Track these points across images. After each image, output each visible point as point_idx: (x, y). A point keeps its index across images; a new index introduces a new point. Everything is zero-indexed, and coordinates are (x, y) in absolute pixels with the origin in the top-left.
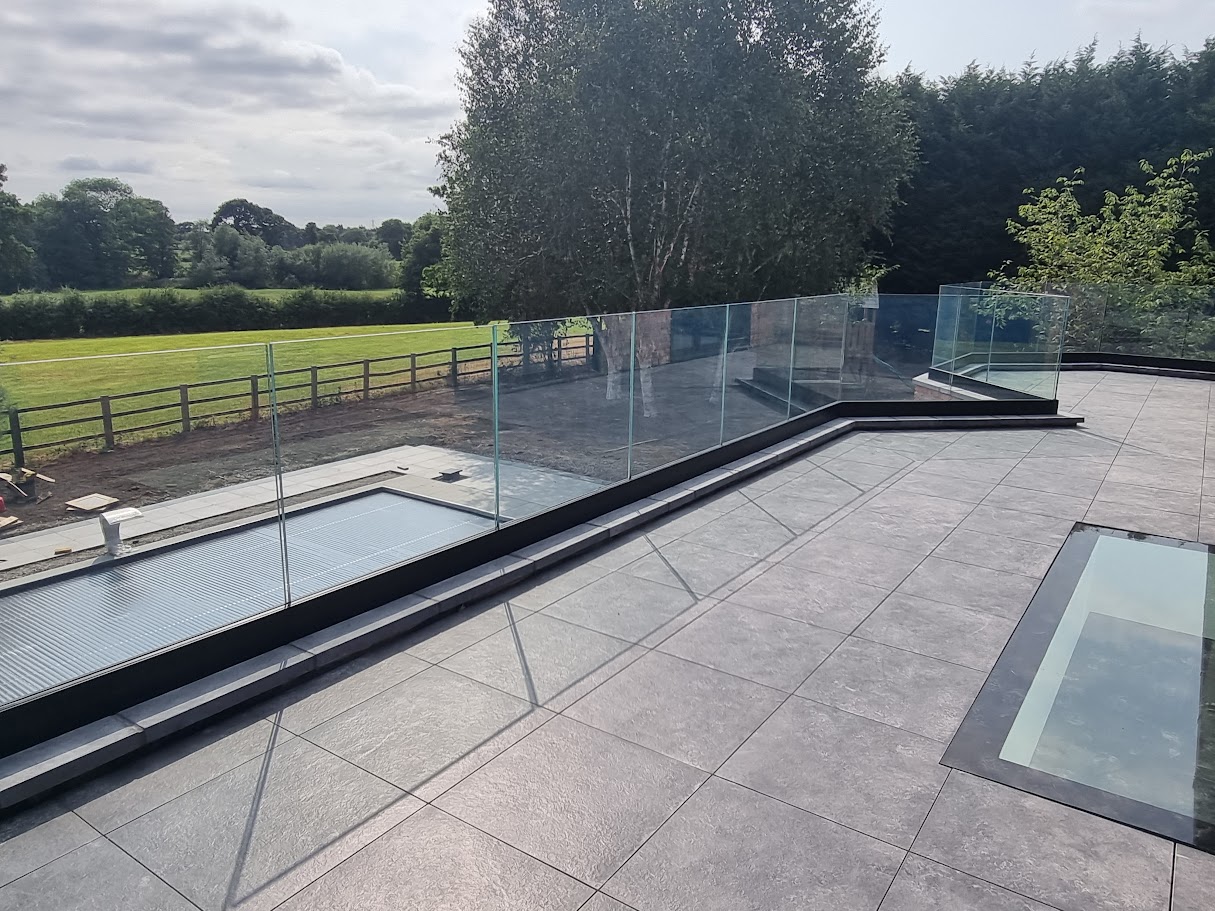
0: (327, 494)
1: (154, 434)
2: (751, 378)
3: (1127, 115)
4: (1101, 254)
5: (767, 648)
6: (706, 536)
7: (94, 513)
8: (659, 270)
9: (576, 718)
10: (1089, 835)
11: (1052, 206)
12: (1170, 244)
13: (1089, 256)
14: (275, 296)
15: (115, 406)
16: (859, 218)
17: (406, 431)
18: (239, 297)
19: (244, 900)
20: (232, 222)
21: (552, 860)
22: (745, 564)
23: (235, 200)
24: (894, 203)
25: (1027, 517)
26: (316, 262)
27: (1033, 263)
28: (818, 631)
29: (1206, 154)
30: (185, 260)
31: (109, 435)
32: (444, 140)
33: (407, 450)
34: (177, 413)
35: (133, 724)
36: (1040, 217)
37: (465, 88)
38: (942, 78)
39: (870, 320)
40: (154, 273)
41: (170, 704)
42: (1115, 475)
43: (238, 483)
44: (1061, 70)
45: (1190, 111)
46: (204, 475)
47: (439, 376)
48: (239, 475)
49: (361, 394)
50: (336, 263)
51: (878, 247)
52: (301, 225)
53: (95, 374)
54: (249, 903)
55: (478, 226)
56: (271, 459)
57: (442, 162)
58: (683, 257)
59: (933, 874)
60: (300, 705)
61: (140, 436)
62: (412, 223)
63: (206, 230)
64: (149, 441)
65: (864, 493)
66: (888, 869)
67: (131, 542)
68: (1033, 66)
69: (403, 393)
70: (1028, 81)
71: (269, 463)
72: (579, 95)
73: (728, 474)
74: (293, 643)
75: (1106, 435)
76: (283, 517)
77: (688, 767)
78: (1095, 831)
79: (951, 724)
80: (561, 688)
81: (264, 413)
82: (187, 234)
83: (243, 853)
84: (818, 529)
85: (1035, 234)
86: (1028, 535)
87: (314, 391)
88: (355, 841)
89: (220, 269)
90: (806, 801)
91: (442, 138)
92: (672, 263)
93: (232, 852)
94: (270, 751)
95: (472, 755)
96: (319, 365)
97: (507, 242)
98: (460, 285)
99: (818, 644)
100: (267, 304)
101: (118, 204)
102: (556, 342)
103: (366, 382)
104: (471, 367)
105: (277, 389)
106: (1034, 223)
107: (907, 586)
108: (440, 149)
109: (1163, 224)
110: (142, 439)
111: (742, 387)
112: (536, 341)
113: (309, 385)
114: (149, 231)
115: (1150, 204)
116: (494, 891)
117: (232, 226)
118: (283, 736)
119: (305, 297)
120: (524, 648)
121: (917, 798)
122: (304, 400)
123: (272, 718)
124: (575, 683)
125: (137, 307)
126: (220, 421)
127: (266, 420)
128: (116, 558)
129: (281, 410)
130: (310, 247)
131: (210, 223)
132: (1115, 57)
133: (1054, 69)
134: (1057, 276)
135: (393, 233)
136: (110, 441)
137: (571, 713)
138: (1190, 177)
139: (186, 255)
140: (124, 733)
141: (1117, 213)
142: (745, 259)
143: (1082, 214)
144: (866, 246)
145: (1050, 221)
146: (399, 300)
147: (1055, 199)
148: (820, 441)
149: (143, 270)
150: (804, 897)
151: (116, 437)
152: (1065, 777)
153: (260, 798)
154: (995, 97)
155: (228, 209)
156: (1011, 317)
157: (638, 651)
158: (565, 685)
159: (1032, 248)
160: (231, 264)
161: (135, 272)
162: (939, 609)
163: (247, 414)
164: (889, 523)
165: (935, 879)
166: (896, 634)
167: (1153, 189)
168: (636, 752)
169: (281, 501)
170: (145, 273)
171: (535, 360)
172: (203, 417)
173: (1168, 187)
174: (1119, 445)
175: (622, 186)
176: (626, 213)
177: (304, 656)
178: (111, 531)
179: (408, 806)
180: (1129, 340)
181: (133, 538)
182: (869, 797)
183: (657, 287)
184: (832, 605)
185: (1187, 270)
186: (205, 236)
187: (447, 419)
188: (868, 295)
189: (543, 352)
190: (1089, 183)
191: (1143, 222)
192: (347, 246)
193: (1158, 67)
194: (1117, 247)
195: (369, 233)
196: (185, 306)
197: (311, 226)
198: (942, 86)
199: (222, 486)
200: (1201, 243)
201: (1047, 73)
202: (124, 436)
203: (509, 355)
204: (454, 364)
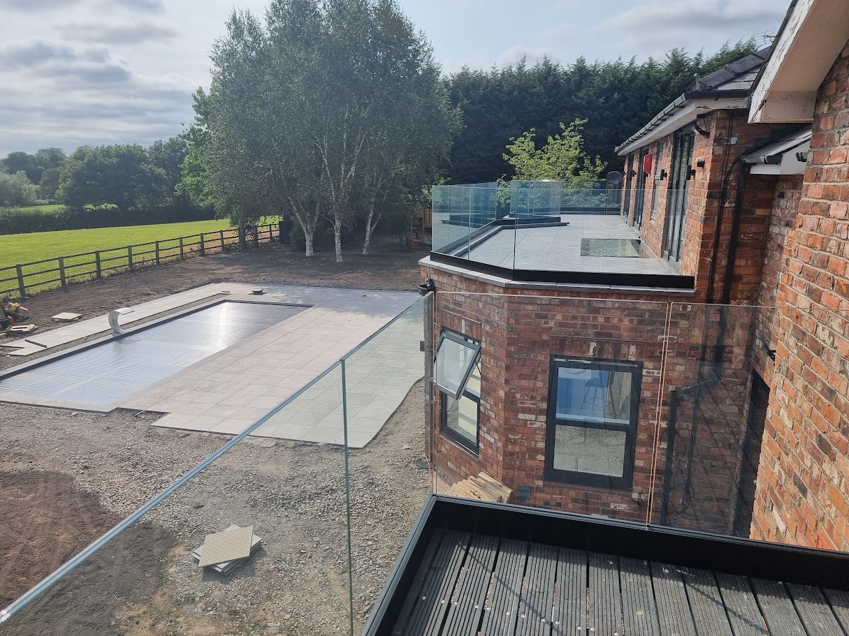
1: (46, 287)
3: (544, 98)
7: (73, 321)
11: (523, 146)
12: (575, 164)
27: (517, 174)
29: (585, 121)
31: (22, 288)
34: (57, 274)
36: (518, 152)
38: (451, 73)
44: (510, 72)
45: (573, 97)
47: (195, 250)
49: (155, 261)
64: (44, 291)
68: (496, 69)
69: (178, 261)
70: (495, 77)
81: (104, 274)
85: (517, 160)
103: (157, 254)
104: (211, 244)
106: (516, 155)
109: (571, 154)
113: (128, 256)
115: (564, 144)
122: (125, 265)
126: (81, 279)
127: (106, 277)
128: (122, 334)
132: (536, 66)
133: (507, 71)
136: (23, 293)
138: (580, 132)
143: (535, 150)
145: (522, 153)
147: (524, 142)
151: (26, 290)
154: (480, 86)
159: (516, 167)
163: (95, 274)
167: (565, 137)
171: (247, 239)
172: (73, 276)
173: (571, 137)
185: (583, 175)
189: (252, 234)
190: (537, 135)
193: (556, 73)
198: (450, 78)
200: (587, 162)
201: (503, 73)
202: (30, 289)
203: (232, 236)
204: (202, 243)
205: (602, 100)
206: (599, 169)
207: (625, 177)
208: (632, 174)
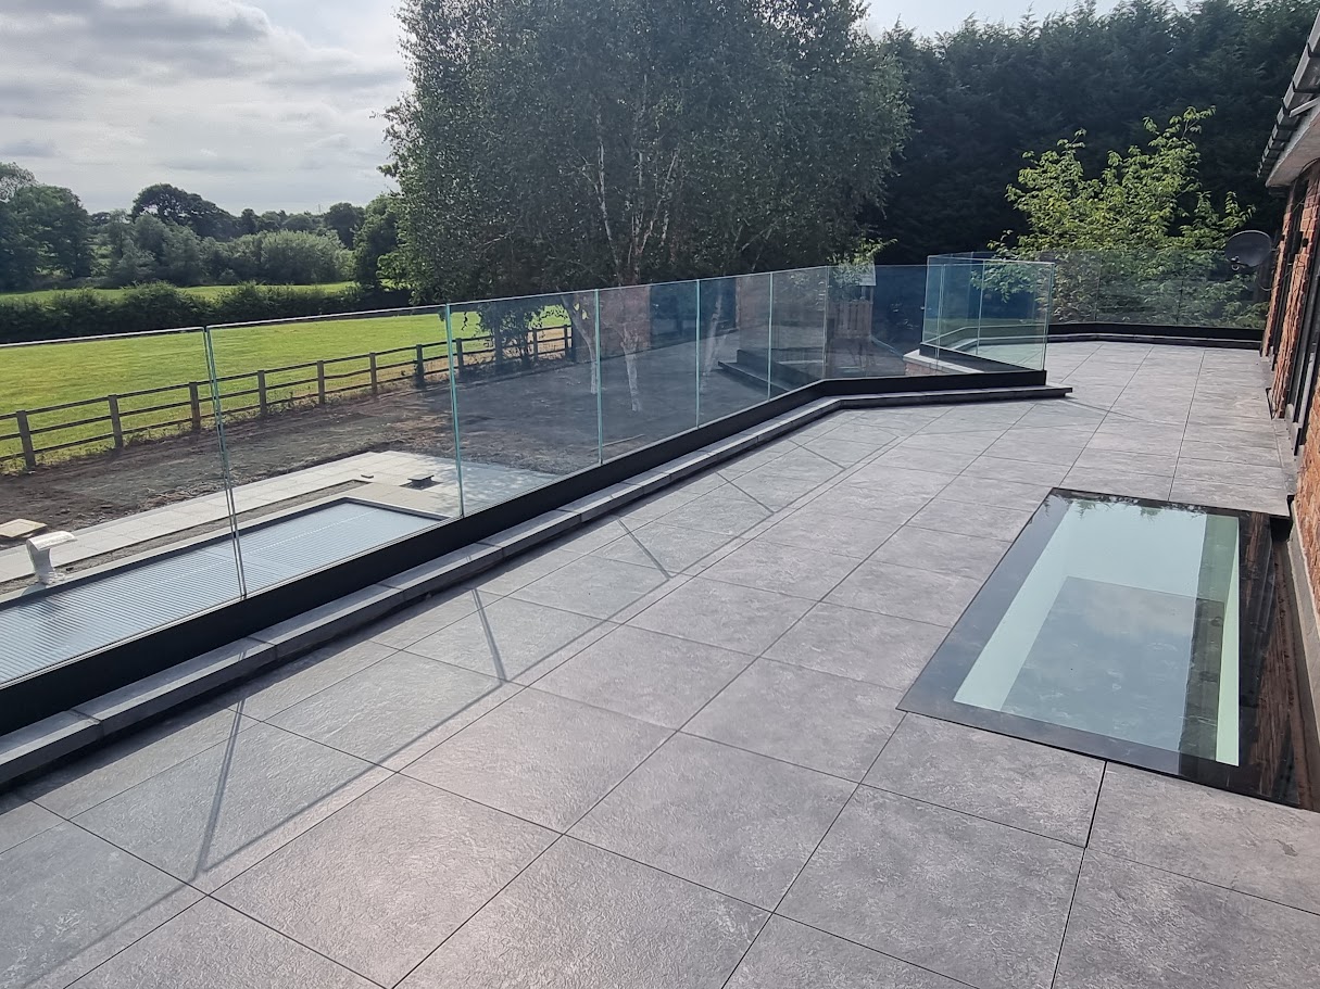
0: (284, 508)
1: (82, 451)
2: (735, 361)
3: (1128, 72)
4: (1102, 221)
5: (738, 617)
6: (680, 517)
7: (19, 540)
8: (638, 251)
9: (544, 689)
10: (1028, 759)
11: (1054, 170)
12: (1172, 208)
13: (1091, 223)
14: (211, 294)
15: (34, 422)
16: (851, 188)
17: (369, 437)
18: (169, 296)
19: (215, 865)
20: (155, 211)
21: (520, 813)
22: (719, 542)
23: (156, 186)
24: (887, 174)
25: (1005, 485)
26: (257, 254)
27: (1033, 232)
28: (788, 599)
29: (1210, 112)
30: (103, 256)
31: (28, 453)
32: (391, 114)
33: (371, 457)
34: (107, 427)
35: (89, 717)
36: (1040, 182)
37: (410, 55)
38: (937, 33)
39: (868, 298)
40: (67, 272)
41: (127, 696)
42: (1096, 443)
43: (182, 500)
44: (1061, 23)
45: (1192, 66)
46: (142, 493)
47: (403, 376)
48: (182, 492)
49: (317, 399)
50: (278, 254)
51: (872, 220)
52: (237, 213)
53: (8, 388)
54: (220, 868)
55: (437, 208)
56: (219, 472)
57: (390, 138)
58: (664, 236)
59: (881, 800)
60: (263, 695)
61: (66, 454)
62: (364, 207)
63: (125, 221)
64: (78, 458)
65: (845, 469)
66: (838, 800)
67: (64, 569)
68: (1031, 19)
69: (364, 397)
70: (1027, 35)
71: (215, 477)
72: (542, 58)
73: (706, 456)
74: (251, 636)
75: (1094, 404)
76: (237, 534)
77: (654, 726)
78: (1034, 756)
79: (910, 674)
80: (530, 664)
81: (207, 424)
82: (103, 226)
83: (212, 826)
84: (795, 505)
85: (1036, 201)
86: (1003, 502)
87: (263, 398)
88: (324, 809)
89: (145, 265)
90: (766, 748)
91: (388, 112)
92: (653, 244)
93: (200, 826)
94: (233, 737)
95: (440, 728)
96: (266, 369)
97: (469, 225)
98: (420, 274)
99: (788, 610)
100: (204, 304)
101: (18, 194)
102: (530, 334)
103: (321, 386)
104: (438, 365)
105: (221, 397)
106: (1034, 189)
107: (879, 554)
108: (388, 124)
109: (1165, 186)
110: (68, 458)
111: (726, 370)
112: (509, 335)
113: (256, 391)
114: (58, 224)
115: (1152, 166)
116: (463, 842)
117: (155, 215)
118: (245, 723)
119: (248, 294)
120: (492, 630)
121: (872, 738)
122: (251, 408)
123: (234, 707)
124: (544, 659)
125: (52, 311)
126: (157, 434)
127: (210, 431)
128: (47, 587)
129: (226, 419)
130: (249, 238)
131: (130, 212)
132: (1116, 9)
133: (1054, 23)
134: (1059, 245)
135: (343, 219)
136: (30, 462)
137: (538, 685)
138: (1193, 137)
139: (103, 251)
140: (80, 725)
141: (1120, 176)
142: (732, 237)
143: (1084, 178)
144: (860, 219)
145: (1051, 186)
146: (354, 295)
147: (1057, 162)
148: (803, 421)
149: (53, 269)
150: (759, 827)
151: (37, 457)
152: (1012, 713)
153: (225, 777)
154: (993, 54)
155: (150, 196)
156: (1014, 290)
157: (608, 627)
158: (534, 661)
159: (1032, 216)
160: (157, 258)
161: (45, 272)
162: (909, 574)
163: (188, 426)
164: (867, 497)
165: (882, 805)
166: (865, 599)
167: (1155, 150)
168: (604, 716)
169: (233, 518)
170: (57, 272)
171: (510, 355)
172: (137, 430)
173: (1170, 148)
174: (1105, 413)
175: (594, 159)
176: (599, 189)
177: (263, 647)
178: (41, 558)
179: (376, 777)
180: (1132, 310)
181: (66, 565)
182: (826, 741)
183: (637, 269)
184: (804, 575)
185: (1190, 234)
186: (126, 229)
187: (416, 422)
188: (865, 271)
189: (518, 346)
190: (1090, 145)
191: (1145, 185)
192: (290, 235)
193: (1160, 19)
194: (1119, 213)
195: (315, 220)
196: (107, 308)
197: (248, 214)
198: (935, 42)
199: (163, 504)
200: (1203, 205)
201: (1046, 26)
202: (47, 455)
203: (481, 351)
204: (419, 362)
205: (1259, 71)
206: (1234, 222)
207: (1282, 246)
208: (1296, 241)
